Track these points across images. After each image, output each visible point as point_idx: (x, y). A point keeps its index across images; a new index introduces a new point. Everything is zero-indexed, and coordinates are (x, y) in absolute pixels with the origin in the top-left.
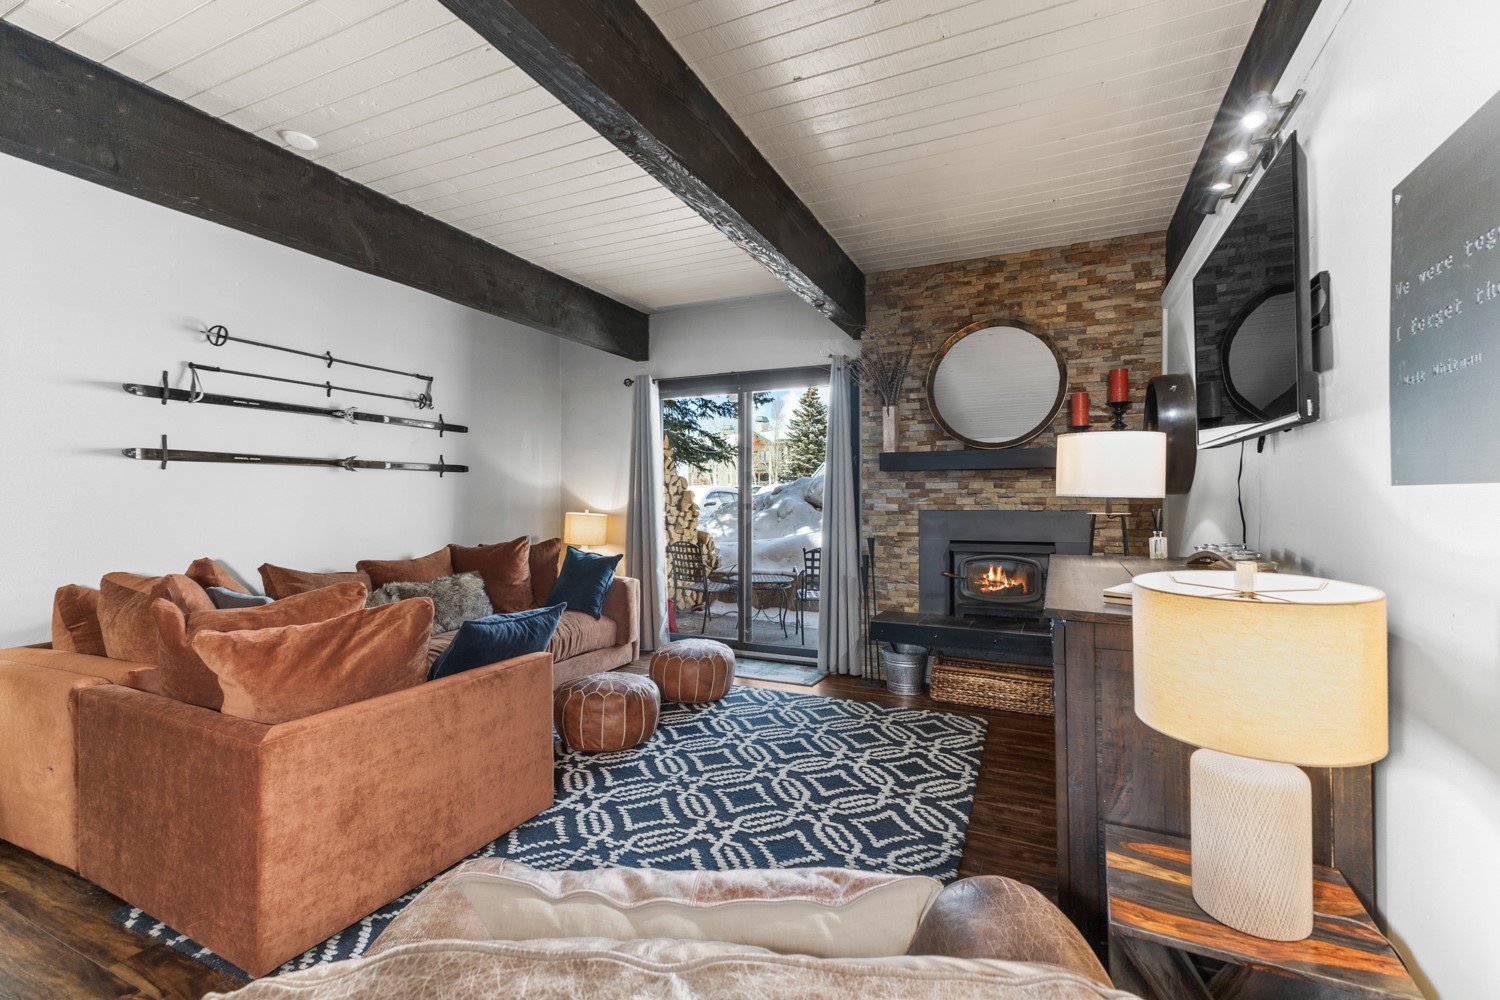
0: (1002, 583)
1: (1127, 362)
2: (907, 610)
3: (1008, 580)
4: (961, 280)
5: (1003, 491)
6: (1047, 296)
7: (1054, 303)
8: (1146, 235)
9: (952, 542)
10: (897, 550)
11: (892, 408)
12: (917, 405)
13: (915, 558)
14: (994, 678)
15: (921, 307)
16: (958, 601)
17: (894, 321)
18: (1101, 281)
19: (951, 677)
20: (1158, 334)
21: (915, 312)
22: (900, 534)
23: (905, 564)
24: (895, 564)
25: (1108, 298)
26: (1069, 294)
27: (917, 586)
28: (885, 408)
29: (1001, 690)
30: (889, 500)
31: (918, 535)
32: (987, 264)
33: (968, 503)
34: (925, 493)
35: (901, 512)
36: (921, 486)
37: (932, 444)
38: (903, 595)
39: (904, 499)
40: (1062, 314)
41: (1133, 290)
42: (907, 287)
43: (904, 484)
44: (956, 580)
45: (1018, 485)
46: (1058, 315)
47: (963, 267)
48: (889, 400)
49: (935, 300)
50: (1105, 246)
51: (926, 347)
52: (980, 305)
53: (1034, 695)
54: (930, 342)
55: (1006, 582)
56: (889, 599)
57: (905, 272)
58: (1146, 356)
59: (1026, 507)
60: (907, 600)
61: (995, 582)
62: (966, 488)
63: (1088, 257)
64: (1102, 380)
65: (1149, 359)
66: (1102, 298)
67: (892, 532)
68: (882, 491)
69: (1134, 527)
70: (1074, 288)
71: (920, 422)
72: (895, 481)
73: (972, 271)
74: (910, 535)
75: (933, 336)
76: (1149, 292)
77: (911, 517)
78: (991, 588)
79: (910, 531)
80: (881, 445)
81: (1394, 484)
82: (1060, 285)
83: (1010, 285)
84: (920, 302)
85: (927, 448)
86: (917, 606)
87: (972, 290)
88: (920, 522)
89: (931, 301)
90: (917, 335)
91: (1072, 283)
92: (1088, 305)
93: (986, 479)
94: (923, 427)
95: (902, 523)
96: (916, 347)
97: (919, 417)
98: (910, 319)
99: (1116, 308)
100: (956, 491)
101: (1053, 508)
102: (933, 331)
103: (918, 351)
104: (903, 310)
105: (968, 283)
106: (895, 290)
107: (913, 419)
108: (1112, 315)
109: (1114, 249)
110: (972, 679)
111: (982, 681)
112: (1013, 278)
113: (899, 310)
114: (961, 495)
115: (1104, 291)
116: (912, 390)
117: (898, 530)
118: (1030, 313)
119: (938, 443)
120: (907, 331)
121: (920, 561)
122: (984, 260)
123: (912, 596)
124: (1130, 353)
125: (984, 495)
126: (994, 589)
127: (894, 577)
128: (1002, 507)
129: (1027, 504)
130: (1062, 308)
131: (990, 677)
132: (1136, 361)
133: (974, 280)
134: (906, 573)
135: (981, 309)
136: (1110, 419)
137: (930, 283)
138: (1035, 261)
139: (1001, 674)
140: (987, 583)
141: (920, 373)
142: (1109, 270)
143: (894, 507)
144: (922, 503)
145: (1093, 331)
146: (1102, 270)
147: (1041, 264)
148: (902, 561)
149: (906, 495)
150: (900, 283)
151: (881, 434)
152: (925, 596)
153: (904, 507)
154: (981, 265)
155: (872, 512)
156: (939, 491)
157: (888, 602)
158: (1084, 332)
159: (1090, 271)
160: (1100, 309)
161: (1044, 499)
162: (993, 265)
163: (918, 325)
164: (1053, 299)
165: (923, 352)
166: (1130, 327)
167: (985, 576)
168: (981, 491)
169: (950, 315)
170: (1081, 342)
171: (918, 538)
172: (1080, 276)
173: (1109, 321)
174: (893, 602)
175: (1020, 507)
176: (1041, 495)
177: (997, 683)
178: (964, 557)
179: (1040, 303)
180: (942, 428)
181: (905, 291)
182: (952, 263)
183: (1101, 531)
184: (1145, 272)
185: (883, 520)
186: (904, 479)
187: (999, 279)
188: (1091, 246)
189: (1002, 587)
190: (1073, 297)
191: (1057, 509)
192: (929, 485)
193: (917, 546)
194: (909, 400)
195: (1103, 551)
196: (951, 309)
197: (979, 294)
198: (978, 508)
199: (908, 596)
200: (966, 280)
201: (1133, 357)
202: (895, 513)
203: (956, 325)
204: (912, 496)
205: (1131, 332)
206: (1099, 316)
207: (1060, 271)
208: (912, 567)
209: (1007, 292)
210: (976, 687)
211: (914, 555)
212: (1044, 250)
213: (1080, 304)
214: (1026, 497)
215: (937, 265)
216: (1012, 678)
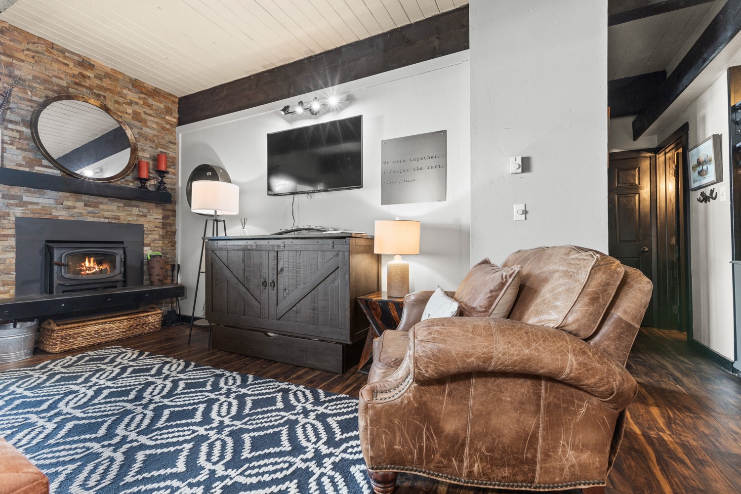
0: (94, 268)
3: (98, 266)
4: (60, 59)
5: (91, 209)
6: (121, 100)
7: (124, 105)
8: (171, 95)
9: (48, 241)
13: (13, 255)
14: (106, 323)
16: (56, 282)
18: (150, 106)
19: (71, 332)
20: (177, 144)
21: (15, 61)
25: (153, 116)
26: (133, 105)
27: (14, 276)
29: (111, 329)
31: (15, 236)
32: (81, 60)
33: (62, 215)
34: (22, 204)
36: (20, 198)
40: (129, 114)
41: (165, 118)
42: (8, 38)
46: (127, 113)
47: (61, 51)
49: (36, 61)
51: (26, 93)
52: (76, 84)
53: (131, 326)
54: (31, 91)
55: (97, 267)
57: (7, 26)
58: (170, 153)
59: (107, 220)
61: (90, 268)
62: (62, 204)
63: (145, 91)
66: (150, 115)
69: (164, 234)
70: (137, 103)
71: (18, 148)
73: (69, 57)
74: (5, 236)
75: (34, 88)
76: (172, 123)
77: (4, 221)
78: (87, 272)
79: (4, 233)
81: (382, 204)
82: (129, 98)
83: (97, 81)
84: (21, 56)
85: (27, 170)
86: (13, 291)
87: (69, 71)
88: (17, 227)
89: (32, 61)
90: (17, 80)
91: (135, 100)
92: (143, 116)
93: (78, 200)
94: (22, 153)
96: (15, 89)
97: (19, 145)
99: (157, 123)
100: (53, 206)
101: (123, 222)
102: (34, 85)
105: (66, 64)
107: (11, 144)
108: (155, 126)
109: (155, 93)
110: (89, 329)
111: (96, 328)
112: (99, 78)
114: (57, 208)
115: (151, 112)
118: (110, 105)
121: (17, 257)
122: (79, 56)
123: (8, 285)
124: (163, 148)
125: (76, 210)
126: (90, 272)
128: (89, 219)
129: (108, 218)
130: (130, 111)
131: (102, 323)
132: (166, 153)
133: (71, 65)
135: (76, 87)
137: (30, 46)
138: (114, 76)
139: (110, 320)
140: (85, 268)
142: (154, 103)
144: (19, 211)
145: (145, 129)
146: (150, 101)
147: (117, 79)
152: (21, 284)
154: (76, 58)
156: (38, 204)
158: (141, 129)
159: (145, 98)
160: (150, 121)
161: (119, 216)
162: (86, 63)
163: (17, 73)
164: (124, 103)
165: (24, 96)
166: (163, 135)
167: (83, 264)
168: (73, 207)
169: (50, 79)
171: (14, 239)
172: (140, 98)
173: (153, 129)
175: (102, 220)
176: (116, 214)
177: (107, 326)
178: (63, 251)
179: (116, 102)
182: (52, 43)
183: (149, 235)
184: (170, 112)
187: (90, 73)
188: (145, 85)
189: (94, 270)
190: (136, 108)
191: (126, 223)
192: (27, 198)
193: (14, 244)
195: (150, 246)
196: (50, 75)
197: (74, 76)
198: (71, 218)
199: (4, 285)
200: (64, 61)
201: (164, 151)
204: (8, 205)
205: (163, 138)
206: (149, 123)
207: (130, 90)
208: (7, 262)
209: (95, 85)
210: (92, 333)
211: (10, 251)
212: (120, 73)
213: (140, 114)
214: (107, 214)
215: (39, 38)
216: (117, 321)
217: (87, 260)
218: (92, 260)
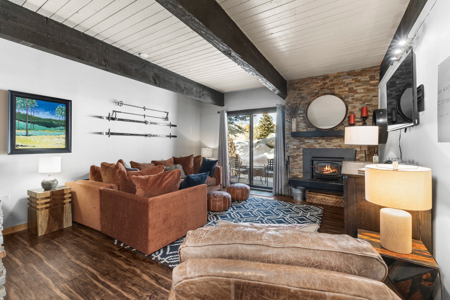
1: (367, 105)
2: (299, 176)
4: (316, 82)
5: (328, 143)
6: (342, 86)
7: (344, 88)
8: (373, 67)
9: (313, 157)
10: (296, 159)
11: (295, 119)
12: (302, 118)
13: (302, 162)
14: (326, 196)
15: (304, 90)
16: (314, 174)
17: (296, 94)
18: (359, 81)
19: (312, 196)
20: (377, 96)
21: (302, 91)
22: (297, 155)
23: (298, 163)
24: (295, 163)
25: (361, 86)
27: (302, 170)
28: (293, 119)
29: (327, 200)
30: (294, 145)
31: (303, 155)
32: (324, 77)
33: (317, 146)
34: (304, 143)
35: (297, 149)
36: (303, 141)
37: (307, 129)
38: (298, 172)
39: (298, 145)
40: (347, 91)
41: (369, 83)
43: (298, 141)
44: (314, 168)
45: (333, 141)
46: (346, 91)
47: (316, 78)
48: (294, 117)
49: (308, 88)
50: (361, 71)
51: (305, 101)
52: (322, 89)
53: (338, 202)
54: (306, 100)
55: (331, 170)
56: (294, 173)
57: (299, 80)
58: (373, 103)
59: (335, 147)
60: (299, 174)
61: (328, 170)
62: (317, 142)
63: (355, 74)
64: (359, 110)
65: (374, 104)
66: (359, 86)
67: (295, 154)
68: (292, 143)
69: (369, 153)
70: (351, 83)
71: (303, 123)
72: (296, 140)
73: (319, 79)
74: (300, 155)
75: (307, 98)
76: (375, 84)
77: (300, 150)
78: (326, 172)
79: (300, 154)
80: (292, 129)
81: (438, 142)
82: (346, 83)
83: (331, 83)
84: (304, 88)
85: (305, 130)
86: (302, 175)
87: (319, 85)
88: (303, 152)
89: (306, 88)
90: (302, 98)
91: (350, 82)
92: (355, 88)
93: (323, 139)
94: (304, 124)
95: (298, 152)
96: (302, 101)
97: (303, 122)
98: (300, 93)
99: (364, 89)
100: (314, 143)
101: (343, 148)
102: (307, 97)
103: (302, 102)
104: (298, 91)
105: (318, 83)
106: (296, 85)
107: (301, 122)
108: (362, 91)
109: (364, 71)
110: (319, 196)
111: (322, 197)
112: (331, 81)
113: (297, 91)
114: (315, 144)
115: (360, 84)
116: (301, 114)
117: (296, 154)
118: (337, 91)
119: (308, 129)
120: (299, 97)
121: (303, 163)
122: (323, 76)
123: (301, 173)
124: (368, 102)
125: (322, 144)
126: (328, 172)
127: (295, 167)
128: (328, 147)
129: (336, 146)
130: (347, 89)
131: (324, 196)
132: (370, 104)
133: (320, 82)
134: (299, 166)
135: (322, 90)
136: (362, 122)
137: (306, 83)
138: (338, 76)
139: (328, 195)
141: (303, 109)
142: (362, 78)
143: (295, 147)
144: (304, 146)
145: (356, 96)
146: (359, 78)
147: (340, 76)
148: (298, 162)
149: (299, 144)
150: (297, 83)
151: (292, 126)
152: (304, 173)
153: (298, 147)
154: (322, 77)
155: (289, 149)
156: (309, 143)
157: (294, 174)
158: (354, 96)
159: (356, 78)
160: (359, 89)
161: (341, 145)
162: (326, 77)
163: (303, 95)
164: (344, 87)
165: (304, 103)
166: (368, 94)
167: (325, 169)
168: (321, 143)
169: (312, 92)
170: (353, 99)
171: (302, 156)
172: (353, 80)
173: (362, 93)
174: (295, 174)
175: (333, 147)
177: (326, 198)
178: (316, 161)
179: (340, 88)
180: (309, 124)
181: (299, 85)
182: (313, 77)
183: (359, 154)
184: (373, 78)
185: (292, 151)
186: (298, 139)
187: (327, 81)
188: (356, 71)
190: (350, 86)
191: (345, 148)
192: (306, 141)
193: (302, 158)
194: (300, 117)
195: (359, 160)
196: (313, 90)
197: (321, 86)
198: (321, 147)
199: (299, 173)
200: (317, 82)
202: (295, 149)
203: (314, 95)
204: (301, 144)
205: (369, 96)
206: (358, 91)
207: (346, 78)
208: (301, 164)
209: (330, 85)
210: (320, 199)
211: (301, 161)
212: (341, 72)
213: (352, 88)
214: (335, 144)
215: (309, 78)
216: (331, 197)
217: (327, 166)
218: (329, 167)
